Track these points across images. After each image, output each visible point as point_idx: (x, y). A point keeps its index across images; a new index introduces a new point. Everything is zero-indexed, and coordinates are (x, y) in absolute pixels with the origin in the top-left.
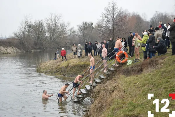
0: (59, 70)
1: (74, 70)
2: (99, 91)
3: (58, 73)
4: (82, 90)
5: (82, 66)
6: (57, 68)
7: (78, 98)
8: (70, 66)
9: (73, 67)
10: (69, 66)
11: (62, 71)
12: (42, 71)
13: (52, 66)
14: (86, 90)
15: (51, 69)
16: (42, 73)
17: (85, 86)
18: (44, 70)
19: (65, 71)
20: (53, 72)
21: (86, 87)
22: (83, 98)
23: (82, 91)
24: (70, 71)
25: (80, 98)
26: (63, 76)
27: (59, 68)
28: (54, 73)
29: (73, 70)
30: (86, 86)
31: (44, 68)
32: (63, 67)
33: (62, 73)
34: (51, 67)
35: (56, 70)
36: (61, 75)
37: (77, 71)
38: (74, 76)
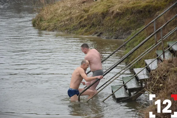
0: (86, 22)
1: (123, 21)
2: (164, 76)
3: (84, 30)
4: (137, 70)
5: (141, 11)
6: (82, 17)
7: (127, 91)
8: (113, 12)
9: (119, 15)
10: (111, 11)
11: (93, 25)
12: (44, 24)
13: (68, 12)
14: (148, 70)
15: (67, 20)
16: (45, 30)
17: (146, 61)
18: (51, 23)
19: (100, 23)
20: (71, 27)
21: (146, 65)
22: (140, 90)
23: (137, 72)
24: (112, 25)
25: (131, 90)
26: (95, 36)
27: (86, 17)
28: (75, 29)
29: (120, 22)
30: (148, 62)
31: (50, 17)
32: (96, 15)
33: (93, 30)
34: (66, 15)
35: (80, 23)
36: (91, 34)
37: (130, 23)
38: (123, 36)
